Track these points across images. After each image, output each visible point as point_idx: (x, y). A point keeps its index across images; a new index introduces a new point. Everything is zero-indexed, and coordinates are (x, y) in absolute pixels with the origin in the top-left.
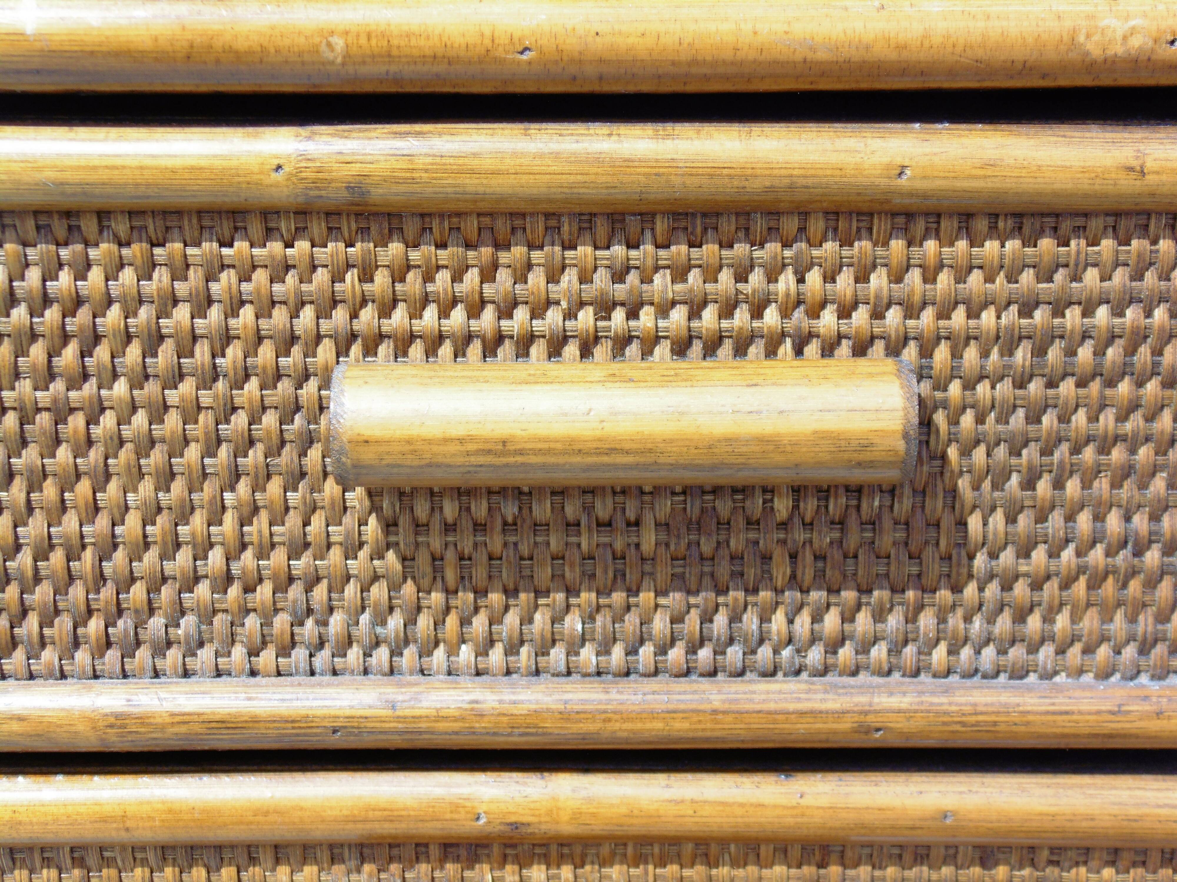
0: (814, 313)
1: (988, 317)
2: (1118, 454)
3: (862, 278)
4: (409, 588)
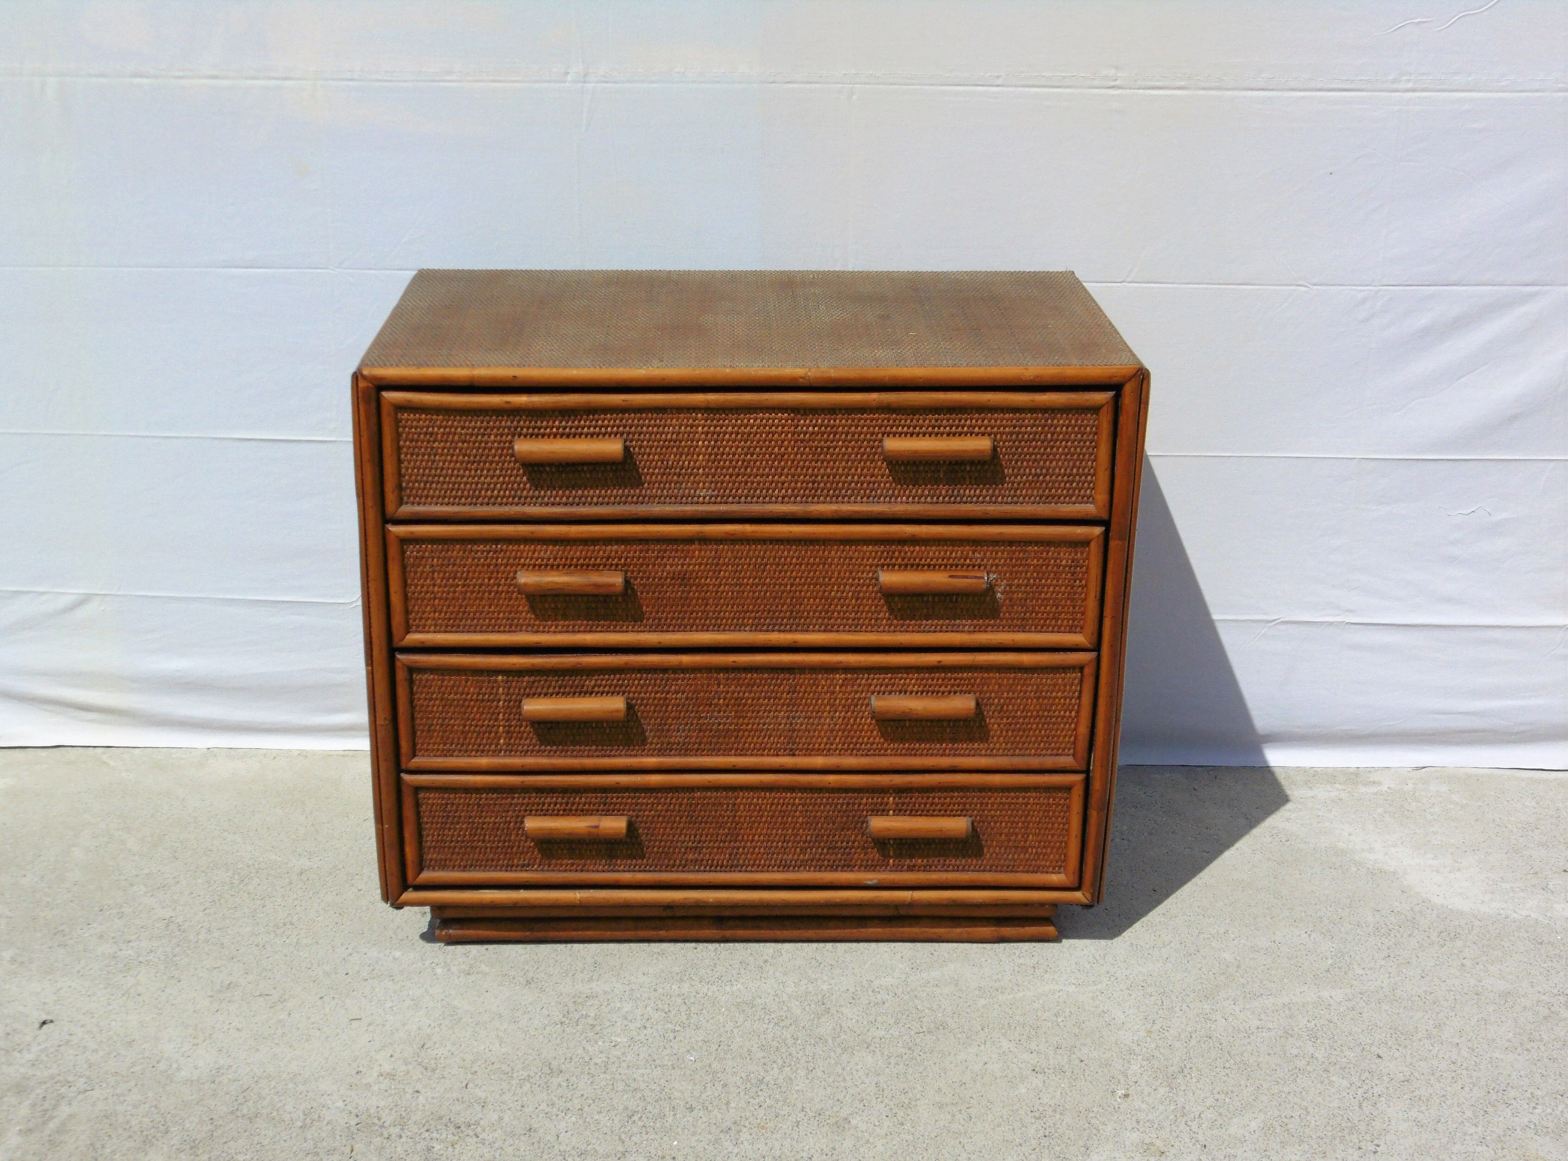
0: (974, 428)
1: (1007, 429)
2: (1033, 457)
3: (983, 421)
4: (894, 485)
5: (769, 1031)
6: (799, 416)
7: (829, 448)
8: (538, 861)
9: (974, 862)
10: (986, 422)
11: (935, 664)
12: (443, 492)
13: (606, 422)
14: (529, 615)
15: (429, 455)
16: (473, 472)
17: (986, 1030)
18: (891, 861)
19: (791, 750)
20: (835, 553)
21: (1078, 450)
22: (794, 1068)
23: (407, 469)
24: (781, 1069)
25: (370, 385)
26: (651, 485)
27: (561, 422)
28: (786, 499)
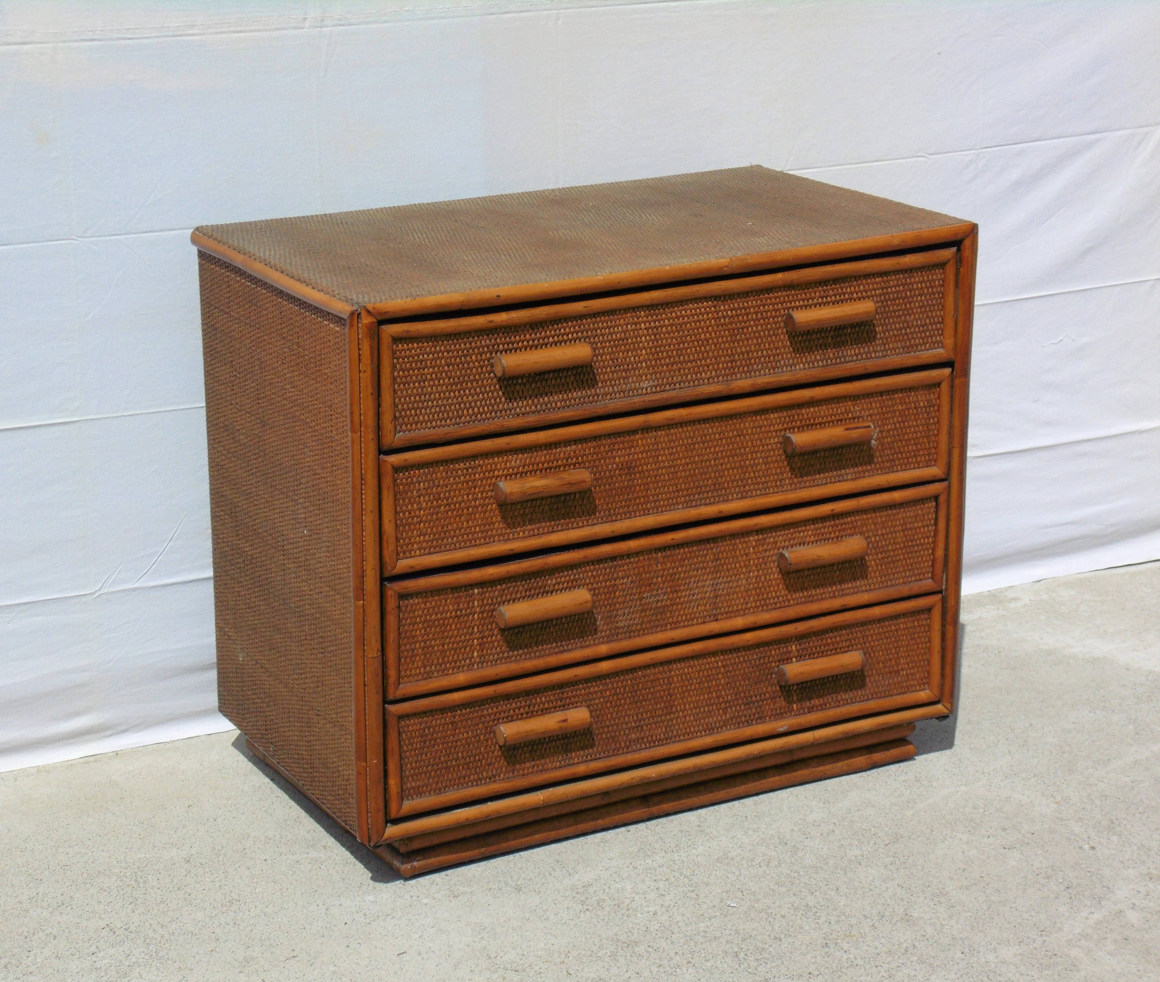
2: (897, 313)
4: (793, 355)
6: (720, 302)
7: (743, 328)
8: (504, 769)
9: (859, 693)
10: (861, 288)
11: (830, 512)
12: (430, 416)
13: (566, 330)
14: (501, 525)
15: (420, 382)
16: (457, 393)
18: (795, 706)
19: (715, 615)
20: (748, 424)
21: (930, 302)
23: (401, 398)
26: (604, 384)
27: (531, 335)
28: (711, 380)
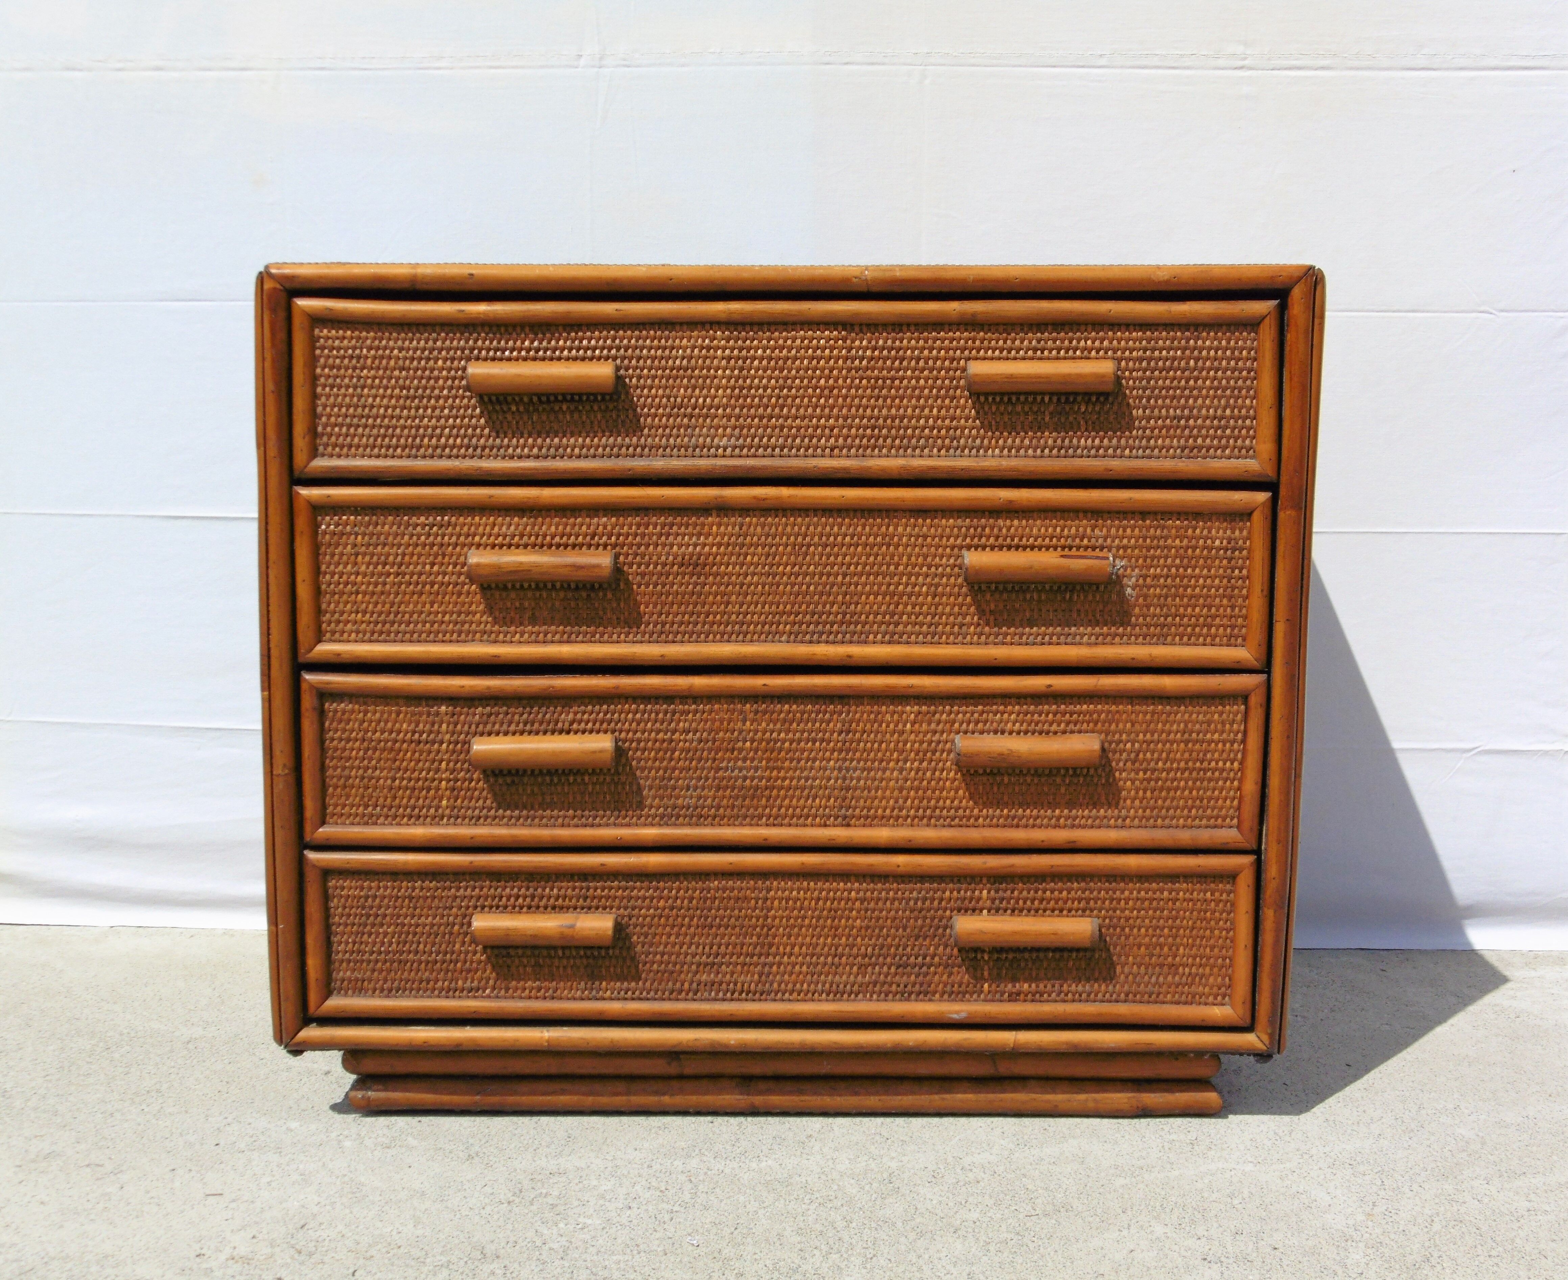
0: (1090, 352)
3: (1102, 342)
4: (982, 431)
5: (810, 1212)
6: (853, 335)
7: (893, 379)
8: (491, 982)
9: (1103, 987)
10: (1106, 343)
11: (1044, 689)
12: (372, 440)
13: (593, 342)
14: (485, 618)
15: (355, 388)
16: (413, 411)
17: (1129, 1213)
18: (986, 985)
19: (845, 817)
20: (902, 528)
21: (1232, 382)
22: (845, 1256)
23: (325, 406)
24: (826, 1257)
25: (278, 286)
26: (653, 431)
27: (532, 342)
28: (836, 451)
